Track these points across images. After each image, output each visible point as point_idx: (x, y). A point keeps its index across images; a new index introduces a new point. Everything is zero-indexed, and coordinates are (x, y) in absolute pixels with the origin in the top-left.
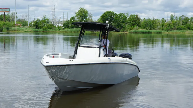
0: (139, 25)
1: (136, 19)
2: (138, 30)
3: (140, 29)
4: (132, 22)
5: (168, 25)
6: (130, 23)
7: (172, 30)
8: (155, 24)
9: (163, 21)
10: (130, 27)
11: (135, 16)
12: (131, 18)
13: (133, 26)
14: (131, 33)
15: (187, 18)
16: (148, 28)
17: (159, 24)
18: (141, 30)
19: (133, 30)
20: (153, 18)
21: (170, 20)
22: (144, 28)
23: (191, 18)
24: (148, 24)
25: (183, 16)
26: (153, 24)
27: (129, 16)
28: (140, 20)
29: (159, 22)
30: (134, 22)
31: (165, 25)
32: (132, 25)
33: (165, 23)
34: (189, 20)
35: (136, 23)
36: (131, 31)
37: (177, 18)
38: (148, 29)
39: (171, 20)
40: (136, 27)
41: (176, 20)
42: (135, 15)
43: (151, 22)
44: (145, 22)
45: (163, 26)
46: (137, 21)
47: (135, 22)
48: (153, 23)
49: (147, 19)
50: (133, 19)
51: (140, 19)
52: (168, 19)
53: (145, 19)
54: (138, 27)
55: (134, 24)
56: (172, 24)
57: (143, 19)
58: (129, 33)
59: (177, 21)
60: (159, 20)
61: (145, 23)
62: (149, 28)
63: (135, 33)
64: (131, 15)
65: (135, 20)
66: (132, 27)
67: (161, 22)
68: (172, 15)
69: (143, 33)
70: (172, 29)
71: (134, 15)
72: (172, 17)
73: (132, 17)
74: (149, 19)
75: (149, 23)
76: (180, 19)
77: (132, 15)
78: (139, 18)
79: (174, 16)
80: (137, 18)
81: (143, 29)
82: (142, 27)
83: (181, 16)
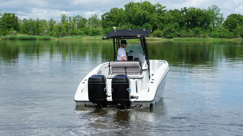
0: (16, 28)
1: (12, 19)
2: (15, 36)
3: (18, 34)
4: (6, 24)
5: (59, 29)
6: (4, 26)
7: (64, 36)
8: (40, 27)
9: (52, 22)
10: (4, 30)
11: (11, 16)
12: (4, 18)
13: (9, 29)
14: (6, 39)
15: (84, 19)
16: (30, 32)
17: (46, 27)
18: (20, 35)
19: (9, 36)
20: (38, 18)
21: (61, 22)
22: (25, 33)
23: (89, 19)
24: (29, 27)
25: (78, 16)
26: (37, 27)
27: (1, 15)
28: (19, 22)
29: (45, 25)
30: (10, 23)
31: (54, 28)
32: (7, 28)
33: (55, 25)
34: (86, 22)
35: (12, 25)
36: (6, 36)
37: (70, 18)
38: (30, 34)
39: (63, 22)
40: (12, 31)
41: (69, 22)
42: (11, 14)
43: (34, 25)
44: (26, 24)
45: (51, 30)
46: (14, 23)
47: (10, 25)
48: (37, 25)
49: (29, 20)
50: (8, 19)
51: (18, 20)
52: (58, 21)
53: (25, 19)
54: (16, 31)
55: (10, 27)
56: (64, 28)
57: (22, 20)
58: (3, 39)
59: (71, 23)
60: (46, 21)
61: (26, 26)
62: (32, 33)
63: (12, 39)
64: (4, 14)
65: (10, 21)
66: (6, 31)
67: (48, 24)
68: (64, 14)
69: (24, 39)
70: (65, 34)
71: (9, 14)
72: (64, 18)
73: (6, 17)
74: (32, 20)
75: (32, 25)
76: (74, 20)
77: (6, 14)
78: (17, 18)
79: (66, 17)
80: (14, 18)
81: (23, 33)
82: (21, 31)
83: (76, 17)
